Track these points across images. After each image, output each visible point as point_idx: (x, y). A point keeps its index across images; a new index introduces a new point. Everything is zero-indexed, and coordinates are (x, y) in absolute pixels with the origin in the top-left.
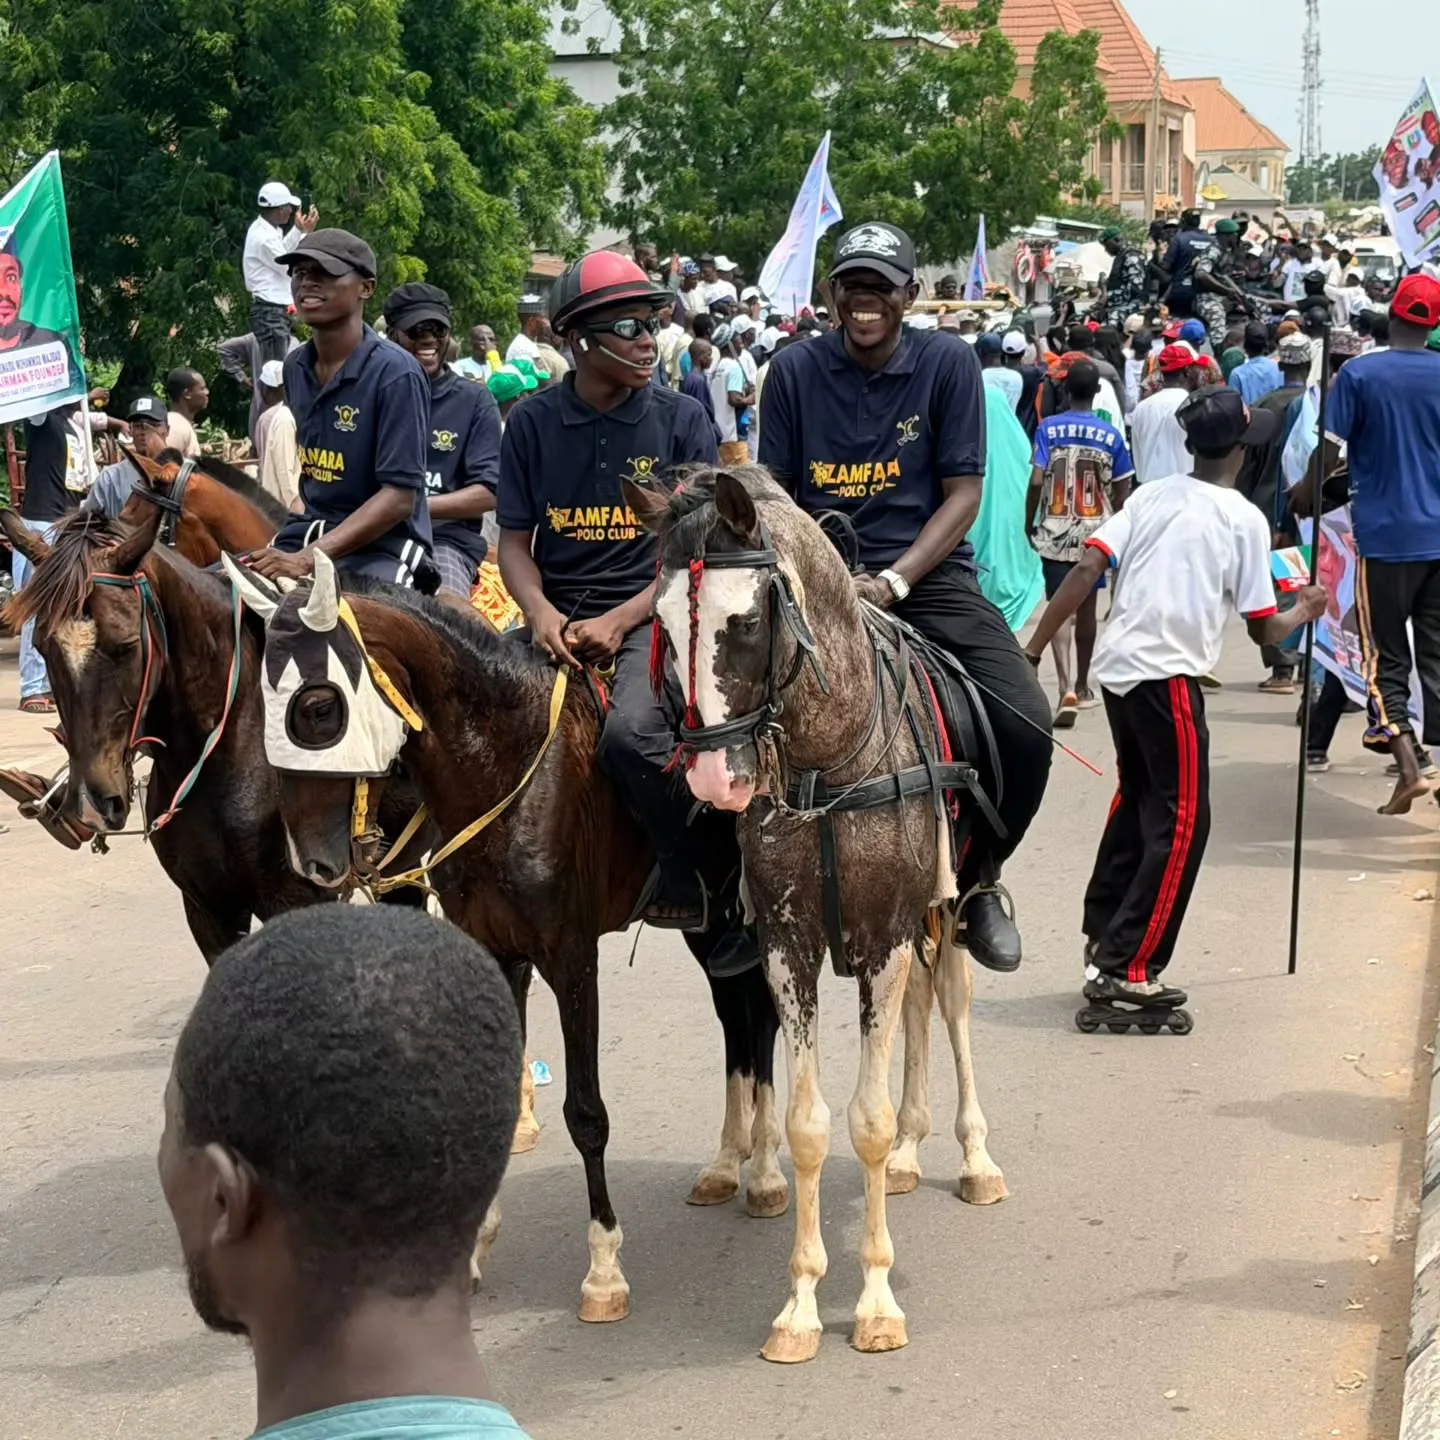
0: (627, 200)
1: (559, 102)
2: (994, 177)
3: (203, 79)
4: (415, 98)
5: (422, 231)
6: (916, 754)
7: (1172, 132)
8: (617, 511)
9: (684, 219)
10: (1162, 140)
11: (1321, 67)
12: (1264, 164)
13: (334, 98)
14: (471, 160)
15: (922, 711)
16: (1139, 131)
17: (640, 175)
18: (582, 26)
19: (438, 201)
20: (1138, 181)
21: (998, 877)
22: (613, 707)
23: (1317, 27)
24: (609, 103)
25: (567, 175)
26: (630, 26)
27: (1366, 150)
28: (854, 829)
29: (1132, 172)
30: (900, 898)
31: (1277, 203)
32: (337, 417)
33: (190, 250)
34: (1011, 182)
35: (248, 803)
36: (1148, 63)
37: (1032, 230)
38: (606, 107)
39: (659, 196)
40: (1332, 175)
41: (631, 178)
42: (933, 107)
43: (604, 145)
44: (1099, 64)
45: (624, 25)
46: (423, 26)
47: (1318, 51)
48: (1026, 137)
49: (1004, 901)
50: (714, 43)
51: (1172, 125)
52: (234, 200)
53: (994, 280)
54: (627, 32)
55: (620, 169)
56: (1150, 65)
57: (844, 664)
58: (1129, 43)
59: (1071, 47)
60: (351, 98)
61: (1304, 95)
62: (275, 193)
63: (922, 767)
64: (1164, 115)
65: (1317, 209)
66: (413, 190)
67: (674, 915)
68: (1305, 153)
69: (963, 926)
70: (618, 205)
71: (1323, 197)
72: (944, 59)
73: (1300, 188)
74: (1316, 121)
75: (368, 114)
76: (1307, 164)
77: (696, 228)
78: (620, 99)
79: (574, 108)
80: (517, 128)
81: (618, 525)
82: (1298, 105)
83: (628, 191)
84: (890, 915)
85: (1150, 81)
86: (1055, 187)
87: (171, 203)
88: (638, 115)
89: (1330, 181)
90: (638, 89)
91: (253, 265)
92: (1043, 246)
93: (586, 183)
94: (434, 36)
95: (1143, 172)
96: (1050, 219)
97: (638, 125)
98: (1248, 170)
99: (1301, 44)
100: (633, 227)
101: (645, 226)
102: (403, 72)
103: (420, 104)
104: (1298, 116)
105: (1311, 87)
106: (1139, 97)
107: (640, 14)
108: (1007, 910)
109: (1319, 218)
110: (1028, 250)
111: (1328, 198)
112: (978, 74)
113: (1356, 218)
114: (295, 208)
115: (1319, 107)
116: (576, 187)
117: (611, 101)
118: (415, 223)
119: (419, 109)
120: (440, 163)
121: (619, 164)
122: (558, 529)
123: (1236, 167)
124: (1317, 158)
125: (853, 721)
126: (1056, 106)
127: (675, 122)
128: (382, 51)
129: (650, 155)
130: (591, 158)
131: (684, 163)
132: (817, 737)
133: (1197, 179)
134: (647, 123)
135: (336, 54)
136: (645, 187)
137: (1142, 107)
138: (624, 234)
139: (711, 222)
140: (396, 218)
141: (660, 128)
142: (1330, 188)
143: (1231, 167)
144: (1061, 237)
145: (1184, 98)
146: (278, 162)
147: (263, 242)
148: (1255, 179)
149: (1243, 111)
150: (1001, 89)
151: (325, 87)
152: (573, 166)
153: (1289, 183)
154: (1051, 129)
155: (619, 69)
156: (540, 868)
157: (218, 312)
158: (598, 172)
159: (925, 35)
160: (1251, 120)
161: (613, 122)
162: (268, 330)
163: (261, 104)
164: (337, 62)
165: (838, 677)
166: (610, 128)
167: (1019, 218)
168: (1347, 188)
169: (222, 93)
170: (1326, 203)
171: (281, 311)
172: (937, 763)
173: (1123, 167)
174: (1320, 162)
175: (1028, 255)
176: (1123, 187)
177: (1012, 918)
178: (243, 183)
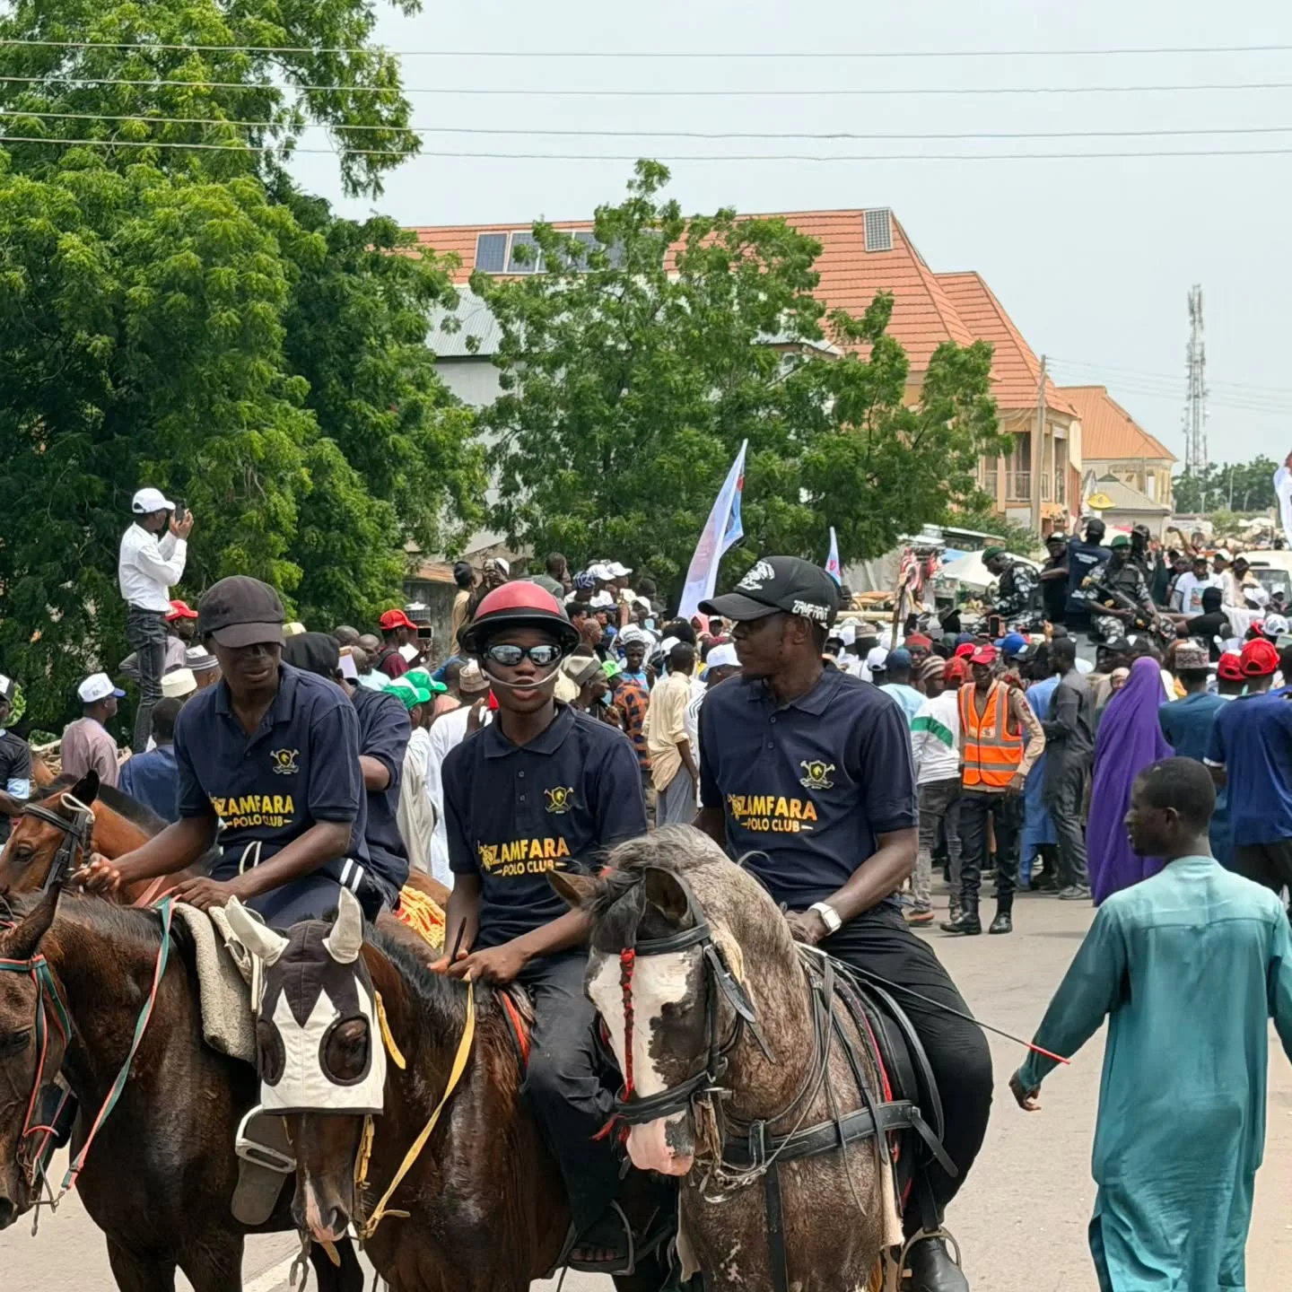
0: (505, 502)
1: (438, 404)
2: (881, 484)
3: (76, 378)
4: (294, 401)
5: (301, 537)
6: (858, 1096)
7: (1058, 441)
8: (536, 843)
9: (566, 523)
10: (1048, 449)
11: (1205, 377)
12: (1151, 474)
13: (212, 402)
14: (350, 463)
15: (862, 1050)
16: (1025, 438)
17: (519, 478)
18: (463, 325)
19: (317, 506)
20: (1024, 490)
21: (942, 1221)
22: (538, 1046)
23: (1201, 337)
24: (489, 404)
25: (445, 476)
26: (509, 326)
27: (1253, 460)
28: (798, 1179)
29: (1017, 480)
30: (852, 1244)
31: (1165, 513)
32: (275, 762)
33: (57, 553)
34: (898, 490)
35: (173, 1147)
36: (1036, 372)
37: (919, 538)
38: (485, 409)
39: (538, 498)
40: (1220, 485)
41: (509, 479)
42: (818, 412)
43: (483, 446)
44: (991, 375)
45: (503, 326)
46: (308, 332)
47: (1203, 360)
48: (916, 446)
49: (949, 1245)
50: (597, 346)
51: (1058, 433)
52: (105, 503)
53: (879, 589)
54: (507, 333)
55: (498, 471)
56: (1035, 373)
57: (783, 1010)
58: (1014, 351)
59: (963, 357)
60: (228, 402)
61: (1190, 404)
62: (150, 499)
63: (865, 1110)
64: (1050, 423)
65: (1205, 519)
66: (288, 492)
67: (599, 1258)
68: (1189, 462)
69: (908, 1273)
70: (496, 507)
71: (1211, 507)
72: (830, 364)
73: (1186, 498)
74: (1202, 430)
75: (246, 417)
76: (1193, 473)
77: (577, 532)
78: (499, 400)
79: (454, 409)
80: (400, 431)
81: (537, 858)
82: (1184, 414)
83: (505, 493)
84: (842, 1261)
85: (1036, 389)
86: (943, 497)
87: (40, 504)
88: (517, 415)
89: (1217, 491)
90: (518, 391)
91: (128, 573)
92: (929, 553)
93: (465, 485)
94: (318, 339)
95: (1029, 480)
96: (936, 527)
97: (518, 427)
98: (1135, 479)
99: (1184, 354)
100: (510, 529)
101: (523, 528)
102: (283, 376)
103: (301, 408)
104: (1183, 425)
105: (1197, 396)
106: (1025, 405)
107: (520, 316)
108: (952, 1255)
109: (1207, 528)
110: (914, 558)
111: (1216, 508)
112: (871, 381)
113: (1245, 529)
114: (169, 512)
115: (1205, 416)
116: (455, 490)
117: (490, 402)
118: (291, 529)
119: (300, 413)
120: (319, 468)
121: (497, 465)
122: (488, 867)
123: (1123, 476)
124: (1203, 468)
125: (794, 1067)
126: (948, 415)
127: (556, 423)
128: (263, 355)
129: (530, 456)
130: (471, 459)
131: (564, 466)
132: (761, 1086)
133: (1084, 488)
134: (526, 424)
135: (215, 358)
136: (524, 489)
137: (1029, 414)
138: (502, 536)
139: (590, 526)
140: (273, 524)
141: (539, 429)
142: (1216, 498)
143: (1117, 476)
144: (947, 544)
145: (1070, 406)
146: (151, 465)
147: (139, 549)
148: (1142, 488)
149: (1129, 420)
150: (893, 398)
151: (204, 390)
152: (452, 467)
153: (1175, 493)
154: (943, 439)
155: (499, 371)
156: (472, 1210)
157: (86, 615)
158: (478, 472)
159: (811, 342)
160: (1138, 430)
161: (492, 423)
162: (145, 638)
163: (136, 405)
164: (216, 366)
165: (778, 1024)
166: (488, 429)
167: (905, 526)
168: (1234, 499)
169: (96, 394)
170: (1215, 513)
171: (158, 617)
172: (880, 1104)
173: (1009, 475)
174: (1206, 472)
175: (914, 563)
176: (1009, 494)
177: (958, 1264)
178: (115, 485)
